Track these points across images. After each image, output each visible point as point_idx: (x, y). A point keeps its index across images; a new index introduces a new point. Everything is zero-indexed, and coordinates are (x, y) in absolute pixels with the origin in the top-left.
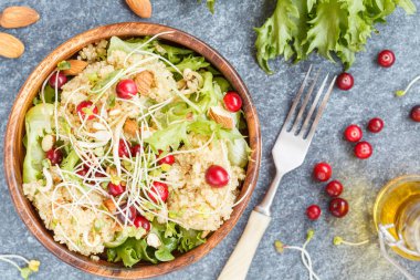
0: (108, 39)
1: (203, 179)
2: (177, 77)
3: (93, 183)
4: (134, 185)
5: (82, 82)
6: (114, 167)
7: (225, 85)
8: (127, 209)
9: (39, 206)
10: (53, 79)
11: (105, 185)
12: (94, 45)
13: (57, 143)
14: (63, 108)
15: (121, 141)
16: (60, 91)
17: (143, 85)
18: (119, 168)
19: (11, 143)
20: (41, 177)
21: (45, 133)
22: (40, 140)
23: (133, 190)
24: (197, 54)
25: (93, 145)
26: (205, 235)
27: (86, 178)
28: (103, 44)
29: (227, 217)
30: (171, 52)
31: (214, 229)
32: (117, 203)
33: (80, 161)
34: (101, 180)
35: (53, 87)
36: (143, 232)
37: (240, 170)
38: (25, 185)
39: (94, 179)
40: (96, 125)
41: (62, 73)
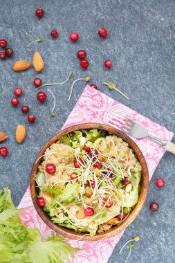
0: (97, 233)
1: (57, 168)
2: (66, 215)
3: (108, 169)
4: (89, 168)
5: (111, 215)
6: (97, 177)
7: (45, 209)
8: (93, 157)
9: (134, 160)
10: (124, 218)
11: (103, 168)
12: (104, 231)
13: (124, 188)
14: (120, 204)
15: (93, 188)
16: (121, 212)
17: (82, 213)
18: (95, 176)
19: (145, 190)
20: (133, 173)
21: (129, 193)
22: (132, 189)
23: (90, 165)
24: (57, 224)
25: (107, 187)
26: (59, 142)
27: (111, 172)
28: (100, 231)
29: (48, 149)
30: (68, 226)
31: (54, 144)
32: (97, 160)
33: (113, 180)
34: (104, 170)
35: (124, 213)
36: (87, 145)
37: (41, 170)
38: (141, 170)
39: (108, 171)
40: (104, 196)
41: (120, 219)
